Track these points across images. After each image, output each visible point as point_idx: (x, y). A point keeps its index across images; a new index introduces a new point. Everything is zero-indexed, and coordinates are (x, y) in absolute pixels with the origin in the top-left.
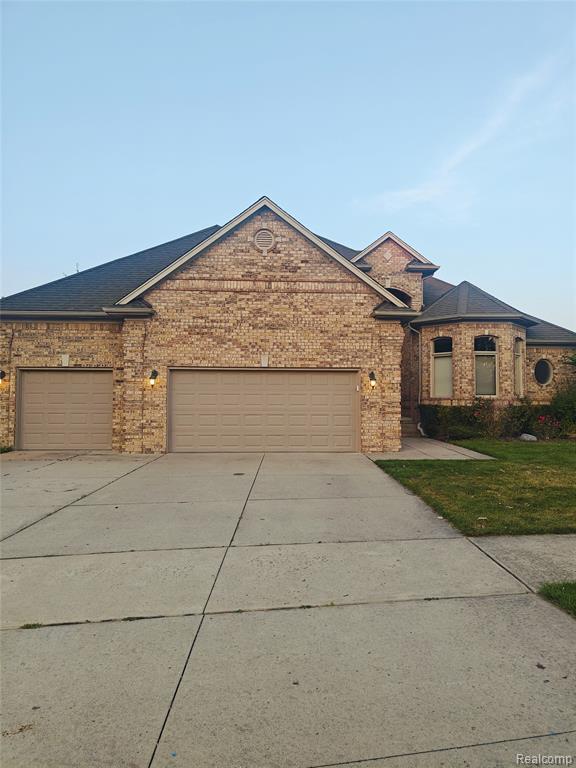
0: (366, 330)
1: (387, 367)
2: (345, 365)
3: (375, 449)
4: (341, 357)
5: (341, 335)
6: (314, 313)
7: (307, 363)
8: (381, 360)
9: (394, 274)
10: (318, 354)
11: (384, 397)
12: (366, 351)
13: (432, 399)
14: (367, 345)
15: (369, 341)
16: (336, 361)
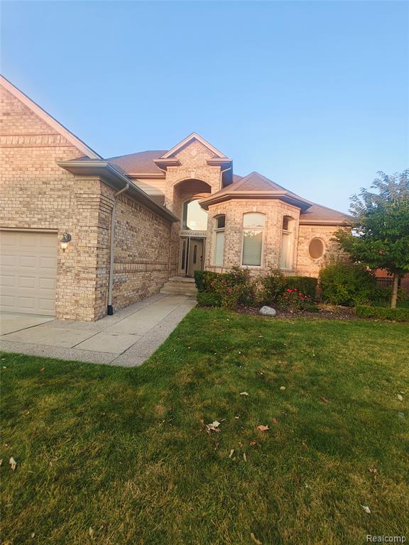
0: (65, 188)
1: (85, 228)
2: (44, 225)
3: (68, 317)
4: (40, 216)
5: (40, 193)
6: (14, 170)
7: (7, 222)
8: (78, 220)
9: (198, 167)
10: (17, 213)
11: (79, 262)
12: (64, 211)
13: (211, 267)
14: (64, 204)
15: (67, 200)
16: (34, 221)
